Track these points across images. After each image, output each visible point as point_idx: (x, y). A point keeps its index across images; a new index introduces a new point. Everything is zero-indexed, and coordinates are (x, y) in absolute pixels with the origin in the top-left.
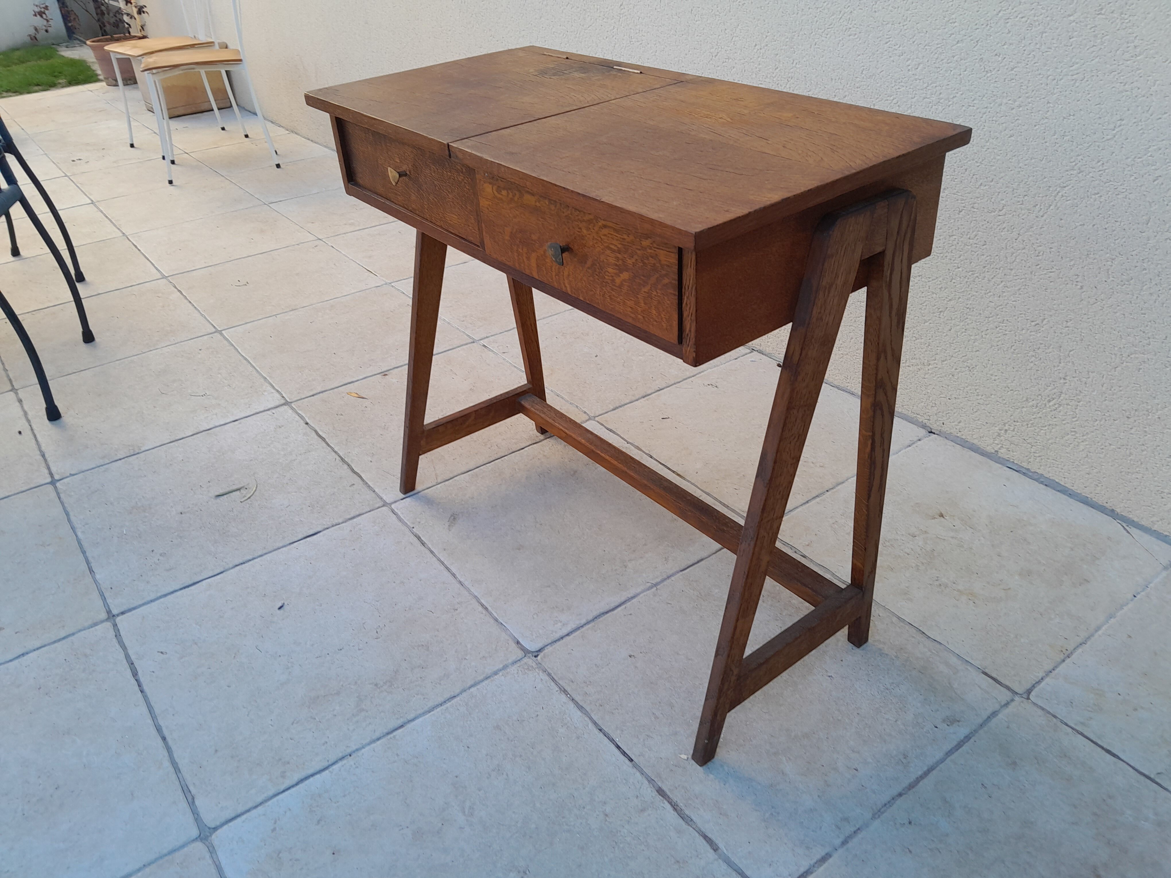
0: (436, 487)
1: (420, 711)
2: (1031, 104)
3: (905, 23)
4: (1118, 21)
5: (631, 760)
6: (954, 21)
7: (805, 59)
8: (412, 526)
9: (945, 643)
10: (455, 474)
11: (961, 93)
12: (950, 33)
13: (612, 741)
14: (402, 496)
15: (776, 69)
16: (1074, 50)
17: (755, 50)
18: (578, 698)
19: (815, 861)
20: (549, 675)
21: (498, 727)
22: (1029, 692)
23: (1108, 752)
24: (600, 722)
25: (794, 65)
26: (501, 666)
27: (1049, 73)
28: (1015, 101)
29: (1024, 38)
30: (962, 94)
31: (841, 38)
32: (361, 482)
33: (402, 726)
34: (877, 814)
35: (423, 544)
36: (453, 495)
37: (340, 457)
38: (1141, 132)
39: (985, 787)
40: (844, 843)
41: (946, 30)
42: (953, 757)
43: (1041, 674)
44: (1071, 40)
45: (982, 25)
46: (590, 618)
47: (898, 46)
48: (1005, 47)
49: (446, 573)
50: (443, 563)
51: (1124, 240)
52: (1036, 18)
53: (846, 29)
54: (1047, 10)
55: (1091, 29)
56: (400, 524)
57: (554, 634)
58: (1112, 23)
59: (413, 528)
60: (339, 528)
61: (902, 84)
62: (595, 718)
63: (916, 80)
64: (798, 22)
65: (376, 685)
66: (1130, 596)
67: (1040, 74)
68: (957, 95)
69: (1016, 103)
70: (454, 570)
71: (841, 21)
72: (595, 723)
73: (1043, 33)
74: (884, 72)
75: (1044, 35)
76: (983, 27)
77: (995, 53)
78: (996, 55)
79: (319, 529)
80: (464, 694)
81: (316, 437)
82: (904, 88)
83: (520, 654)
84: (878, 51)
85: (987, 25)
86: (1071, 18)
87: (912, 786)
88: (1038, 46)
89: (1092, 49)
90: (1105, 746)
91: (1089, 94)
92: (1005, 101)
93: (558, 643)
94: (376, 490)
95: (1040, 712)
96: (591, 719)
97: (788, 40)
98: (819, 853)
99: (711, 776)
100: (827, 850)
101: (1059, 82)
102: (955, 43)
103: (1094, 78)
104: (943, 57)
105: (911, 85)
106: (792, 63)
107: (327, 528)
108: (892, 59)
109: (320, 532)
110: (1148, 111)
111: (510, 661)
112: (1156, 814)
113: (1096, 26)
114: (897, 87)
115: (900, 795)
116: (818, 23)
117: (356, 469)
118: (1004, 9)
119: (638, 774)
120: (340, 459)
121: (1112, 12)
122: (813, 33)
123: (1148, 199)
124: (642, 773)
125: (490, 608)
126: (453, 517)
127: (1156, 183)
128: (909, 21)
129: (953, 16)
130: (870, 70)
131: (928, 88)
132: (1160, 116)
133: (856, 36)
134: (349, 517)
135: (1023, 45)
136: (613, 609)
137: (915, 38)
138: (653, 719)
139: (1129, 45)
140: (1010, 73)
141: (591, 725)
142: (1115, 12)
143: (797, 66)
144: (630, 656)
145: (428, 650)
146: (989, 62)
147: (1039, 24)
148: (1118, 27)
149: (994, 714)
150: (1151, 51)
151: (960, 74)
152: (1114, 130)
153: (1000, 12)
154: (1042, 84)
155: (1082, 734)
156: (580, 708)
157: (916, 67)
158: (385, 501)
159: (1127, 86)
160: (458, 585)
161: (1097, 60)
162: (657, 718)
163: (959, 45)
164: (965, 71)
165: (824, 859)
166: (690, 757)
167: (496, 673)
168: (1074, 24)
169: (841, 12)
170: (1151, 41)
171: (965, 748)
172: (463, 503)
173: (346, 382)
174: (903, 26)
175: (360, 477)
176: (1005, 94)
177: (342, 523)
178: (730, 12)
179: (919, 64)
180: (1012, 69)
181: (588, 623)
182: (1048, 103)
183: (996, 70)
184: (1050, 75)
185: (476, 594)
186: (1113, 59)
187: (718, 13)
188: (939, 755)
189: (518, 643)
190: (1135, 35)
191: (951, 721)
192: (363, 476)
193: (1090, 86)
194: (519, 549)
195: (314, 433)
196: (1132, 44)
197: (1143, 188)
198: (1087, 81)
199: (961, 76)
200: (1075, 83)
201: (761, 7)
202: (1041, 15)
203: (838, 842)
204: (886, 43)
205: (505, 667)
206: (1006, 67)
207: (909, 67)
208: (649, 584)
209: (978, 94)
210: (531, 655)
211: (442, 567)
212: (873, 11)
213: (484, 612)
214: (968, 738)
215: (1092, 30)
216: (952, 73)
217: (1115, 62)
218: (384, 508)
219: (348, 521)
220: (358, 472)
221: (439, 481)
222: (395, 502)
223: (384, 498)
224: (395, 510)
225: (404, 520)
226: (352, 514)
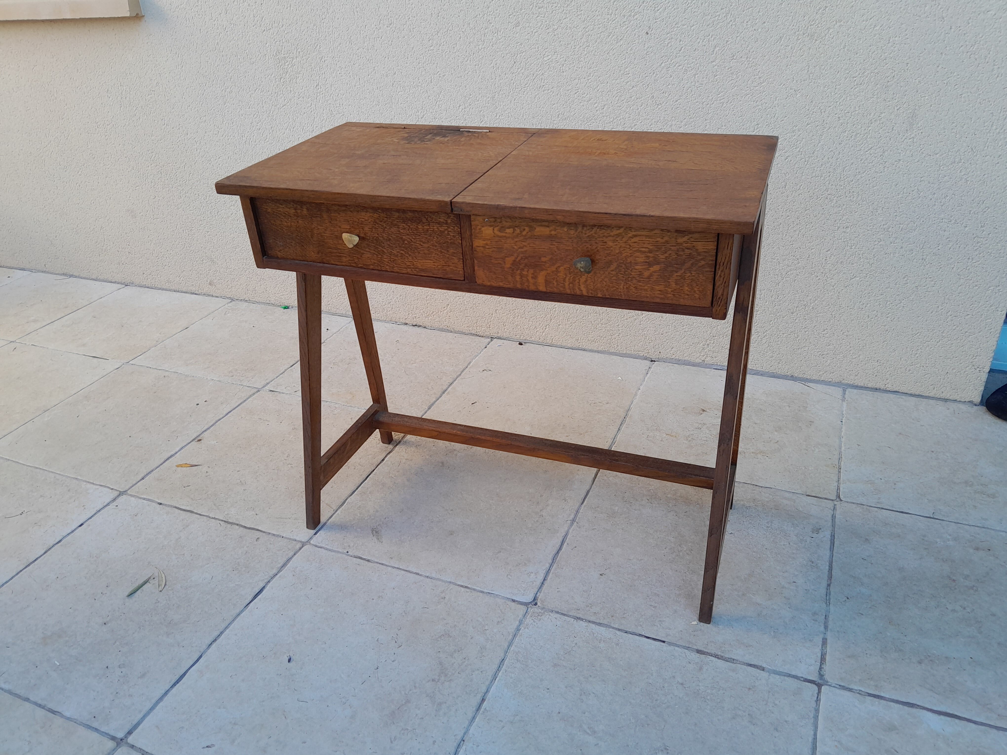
0: (336, 514)
1: (487, 683)
2: (693, 123)
3: (590, 78)
4: (745, 63)
5: (664, 642)
6: (628, 73)
7: (506, 112)
8: (345, 551)
9: (773, 487)
10: (344, 498)
11: (640, 121)
12: (626, 81)
13: (640, 635)
14: (313, 532)
15: (481, 122)
16: (719, 84)
17: (460, 110)
18: (593, 619)
19: (821, 646)
20: (557, 612)
21: (555, 665)
22: (838, 496)
23: (902, 512)
24: (621, 627)
25: (497, 117)
26: (517, 622)
27: (704, 100)
28: (682, 122)
29: (682, 79)
30: (641, 123)
31: (536, 94)
32: (264, 534)
33: (483, 700)
34: (828, 602)
36: (359, 515)
37: (222, 521)
38: (772, 130)
39: (865, 560)
40: (826, 628)
41: (623, 80)
42: (835, 551)
43: (836, 484)
44: (716, 78)
45: (650, 73)
46: (550, 561)
47: (586, 94)
48: (669, 87)
49: (410, 575)
50: (398, 569)
51: (771, 200)
52: (689, 66)
53: (540, 87)
54: (696, 60)
55: (728, 69)
56: (332, 554)
57: (535, 583)
58: (742, 64)
59: (348, 552)
60: (280, 577)
61: (593, 121)
62: (616, 626)
63: (603, 117)
64: (496, 85)
65: (433, 680)
66: (841, 423)
67: (697, 102)
68: (638, 123)
69: (683, 123)
70: (414, 571)
71: (535, 80)
72: (619, 630)
73: (695, 75)
74: (577, 114)
75: (696, 76)
76: (651, 75)
77: (662, 91)
78: (663, 93)
79: (261, 585)
80: (509, 655)
81: (182, 512)
82: (595, 124)
83: (524, 608)
84: (569, 100)
85: (654, 73)
86: (714, 63)
87: (830, 577)
88: (693, 84)
89: (731, 82)
90: (899, 510)
91: (733, 111)
92: (674, 123)
93: (544, 587)
94: (284, 536)
95: (854, 506)
96: (613, 628)
97: (489, 99)
98: (818, 640)
99: (720, 627)
100: (821, 636)
101: (711, 106)
102: (631, 87)
103: (736, 100)
104: (622, 98)
105: (600, 121)
106: (496, 116)
107: (269, 582)
108: (582, 104)
109: (264, 587)
110: (774, 117)
111: (521, 616)
112: (950, 535)
113: (731, 67)
114: (589, 123)
115: (829, 585)
116: (514, 84)
117: (248, 526)
118: (664, 61)
119: (676, 648)
120: (223, 522)
121: (741, 57)
122: (512, 92)
123: (783, 172)
124: (678, 646)
125: (469, 586)
126: (374, 532)
127: (787, 160)
128: (593, 76)
129: (627, 70)
130: (565, 114)
131: (614, 121)
132: (782, 119)
133: (550, 91)
134: (280, 565)
135: (682, 84)
136: (560, 549)
137: (599, 87)
138: (653, 609)
139: (755, 77)
140: (675, 103)
141: (618, 632)
142: (743, 57)
143: (501, 117)
144: (601, 575)
145: (449, 636)
146: (659, 98)
147: (692, 69)
148: (746, 66)
149: (834, 517)
150: (771, 80)
151: (638, 109)
152: (754, 131)
153: (662, 63)
154: (699, 108)
155: (882, 508)
156: (600, 624)
157: (602, 108)
158: (300, 542)
159: (758, 103)
160: (428, 580)
161: (736, 88)
162: (655, 607)
163: (634, 89)
164: (641, 106)
165: (824, 642)
166: (698, 621)
167: (518, 629)
168: (716, 67)
169: (533, 75)
170: (770, 73)
171: (837, 543)
172: (373, 517)
173: (166, 457)
174: (588, 80)
175: (258, 530)
176: (673, 118)
177: (278, 572)
178: (431, 82)
179: (604, 105)
180: (677, 101)
181: (551, 566)
182: (706, 120)
183: (664, 103)
184: (704, 102)
185: (449, 580)
186: (746, 87)
187: (420, 84)
188: (828, 553)
189: (514, 601)
190: (758, 70)
191: (817, 530)
192: (260, 528)
193: (733, 106)
194: (451, 534)
195: (177, 510)
196: (757, 77)
197: (779, 165)
198: (731, 102)
199: (639, 110)
200: (723, 105)
201: (461, 77)
202: (692, 63)
203: (822, 628)
204: (576, 93)
205: (521, 622)
206: (672, 100)
207: (597, 108)
208: (569, 522)
209: (653, 121)
210: (531, 605)
211: (403, 572)
212: (561, 71)
213: (468, 590)
214: (833, 536)
215: (730, 70)
216: (631, 108)
217: (748, 89)
218: (306, 547)
219: (282, 568)
220: (252, 527)
221: (335, 508)
222: (311, 538)
223: (298, 539)
224: (318, 544)
225: (333, 549)
226: (281, 562)
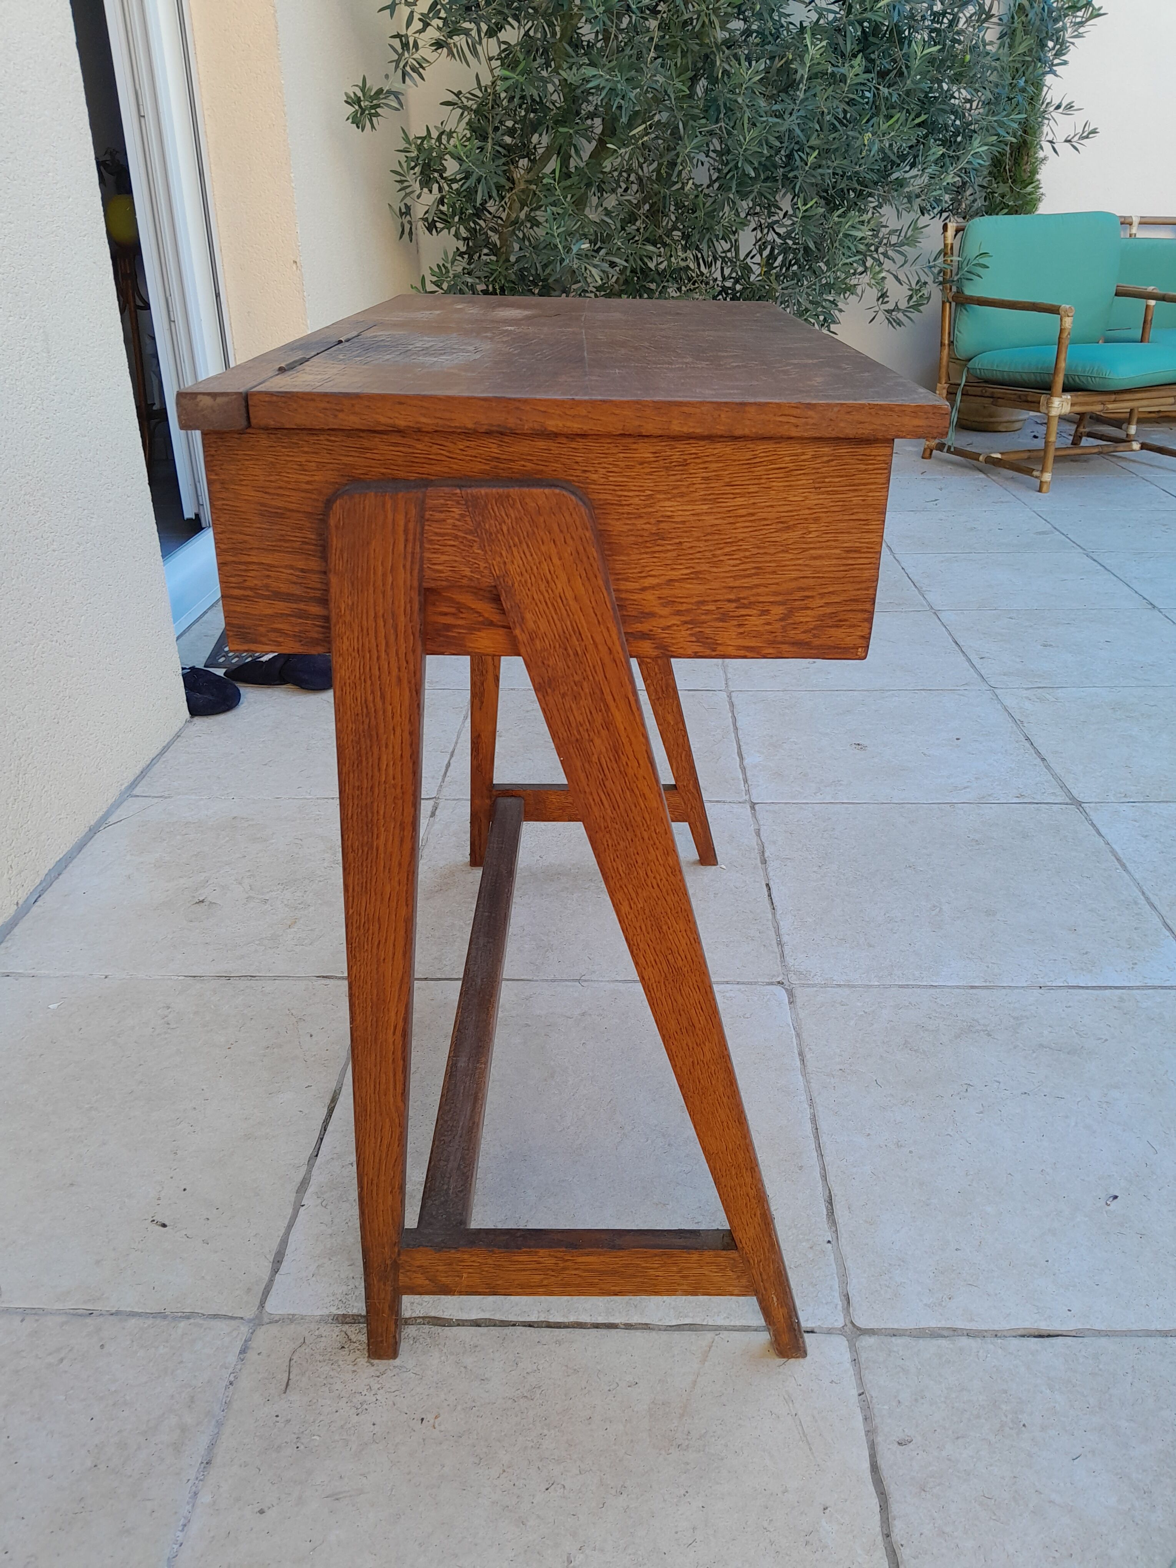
0: (726, 1323)
5: (767, 884)
8: (830, 1245)
10: (665, 1336)
13: (770, 898)
18: (772, 933)
20: (783, 961)
24: (769, 911)
26: (831, 989)
32: (879, 1439)
33: (974, 988)
35: (830, 1202)
49: (823, 1126)
50: (819, 1147)
56: (849, 1264)
57: (745, 991)
59: (829, 1242)
60: (972, 1320)
62: (769, 915)
70: (809, 1126)
72: (774, 913)
94: (855, 1392)
96: (774, 916)
117: (874, 1502)
119: (771, 875)
124: (767, 874)
125: (798, 1053)
138: (720, 895)
141: (779, 913)
156: (776, 926)
158: (853, 1348)
162: (716, 894)
166: (718, 865)
167: (841, 987)
175: (875, 1468)
185: (801, 1078)
189: (791, 1001)
192: (866, 1465)
205: (826, 989)
210: (787, 985)
211: (824, 1139)
218: (861, 1323)
219: (945, 1333)
220: (871, 1488)
221: (710, 1335)
222: (829, 1332)
223: (847, 1356)
224: (840, 1307)
225: (835, 1271)
226: (930, 1346)
